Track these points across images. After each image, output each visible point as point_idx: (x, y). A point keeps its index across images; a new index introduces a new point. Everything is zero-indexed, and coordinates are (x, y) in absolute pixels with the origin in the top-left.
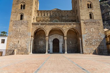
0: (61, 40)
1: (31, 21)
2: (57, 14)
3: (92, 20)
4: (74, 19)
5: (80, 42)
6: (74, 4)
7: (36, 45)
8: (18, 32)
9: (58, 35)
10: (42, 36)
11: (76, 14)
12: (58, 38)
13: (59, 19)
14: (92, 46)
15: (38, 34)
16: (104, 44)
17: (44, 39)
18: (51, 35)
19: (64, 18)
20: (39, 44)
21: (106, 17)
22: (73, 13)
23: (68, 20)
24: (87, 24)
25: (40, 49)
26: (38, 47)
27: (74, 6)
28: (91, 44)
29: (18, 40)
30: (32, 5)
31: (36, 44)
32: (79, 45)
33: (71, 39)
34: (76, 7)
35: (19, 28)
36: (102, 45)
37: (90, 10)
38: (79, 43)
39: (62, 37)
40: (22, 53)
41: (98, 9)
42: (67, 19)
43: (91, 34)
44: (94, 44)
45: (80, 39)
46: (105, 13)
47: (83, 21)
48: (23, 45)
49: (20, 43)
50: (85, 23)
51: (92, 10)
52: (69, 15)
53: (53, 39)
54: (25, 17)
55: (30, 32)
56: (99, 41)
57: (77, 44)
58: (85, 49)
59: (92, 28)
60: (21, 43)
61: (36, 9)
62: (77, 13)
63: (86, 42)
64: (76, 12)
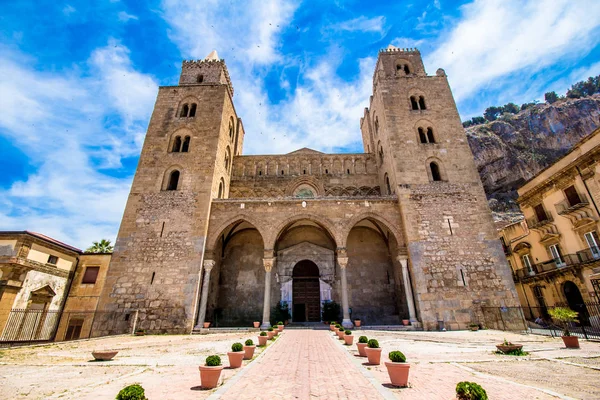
0: (325, 267)
1: (207, 192)
2: (309, 168)
3: (444, 185)
4: (375, 185)
5: (405, 272)
6: (371, 130)
7: (225, 289)
8: (154, 236)
9: (312, 246)
10: (249, 253)
11: (378, 164)
12: (312, 259)
13: (315, 186)
14: (453, 291)
15: (235, 242)
16: (504, 282)
17: (258, 262)
18: (287, 247)
19: (334, 182)
20: (236, 283)
21: (493, 178)
22: (369, 162)
23: (349, 189)
24: (423, 201)
25: (242, 307)
26: (233, 300)
27: (371, 138)
28: (452, 280)
29: (153, 270)
30: (218, 137)
31: (227, 286)
32: (402, 287)
33: (364, 261)
34: (376, 141)
35: (162, 221)
36: (496, 287)
37: (431, 150)
38: (402, 281)
39: (330, 253)
40: (164, 324)
41: (462, 143)
42: (347, 184)
43: (446, 239)
44: (461, 283)
45: (404, 263)
46: (487, 164)
47: (409, 191)
48: (171, 291)
49: (157, 282)
50: (416, 198)
51: (438, 147)
52: (352, 171)
53: (294, 264)
54: (186, 181)
55: (203, 235)
56: (481, 269)
57: (392, 281)
58: (428, 306)
59: (445, 217)
60: (163, 281)
61: (232, 151)
62: (382, 162)
63: (429, 276)
64: (377, 157)
